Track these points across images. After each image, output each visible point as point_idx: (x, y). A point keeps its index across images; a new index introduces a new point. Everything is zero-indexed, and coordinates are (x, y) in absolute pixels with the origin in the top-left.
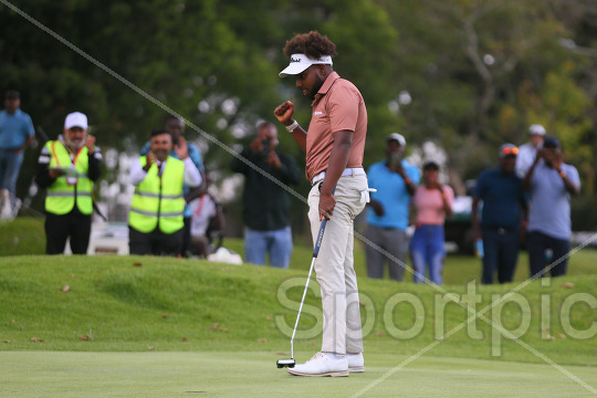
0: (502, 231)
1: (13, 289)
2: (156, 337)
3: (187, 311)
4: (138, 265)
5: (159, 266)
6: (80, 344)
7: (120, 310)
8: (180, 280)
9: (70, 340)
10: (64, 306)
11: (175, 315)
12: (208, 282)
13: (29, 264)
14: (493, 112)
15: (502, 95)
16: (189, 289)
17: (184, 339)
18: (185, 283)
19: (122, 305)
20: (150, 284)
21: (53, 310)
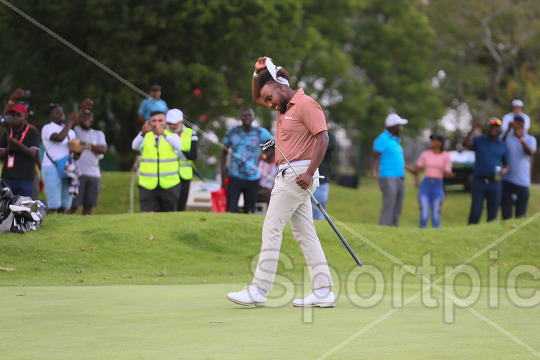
0: (487, 181)
1: (114, 239)
2: (211, 272)
3: (235, 253)
4: (204, 220)
5: (217, 221)
6: (157, 279)
7: (188, 253)
8: (232, 231)
9: (150, 276)
10: (149, 251)
11: (227, 256)
12: (252, 231)
13: (128, 221)
14: (503, 84)
15: (510, 72)
16: (237, 237)
17: (231, 274)
18: (234, 233)
19: (190, 249)
20: (209, 234)
21: (141, 254)
